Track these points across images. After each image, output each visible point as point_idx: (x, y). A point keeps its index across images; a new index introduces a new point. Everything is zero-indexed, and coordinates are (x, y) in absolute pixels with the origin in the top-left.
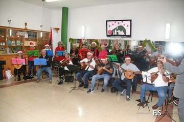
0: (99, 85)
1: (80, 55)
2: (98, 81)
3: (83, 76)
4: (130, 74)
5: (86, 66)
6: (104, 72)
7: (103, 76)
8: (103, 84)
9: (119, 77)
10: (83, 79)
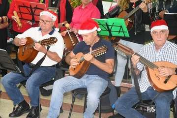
0: (72, 108)
1: (16, 17)
2: (70, 96)
3: (23, 83)
4: (166, 72)
5: (36, 53)
6: (88, 69)
7: (85, 81)
8: (85, 106)
9: (133, 85)
10: (23, 91)
